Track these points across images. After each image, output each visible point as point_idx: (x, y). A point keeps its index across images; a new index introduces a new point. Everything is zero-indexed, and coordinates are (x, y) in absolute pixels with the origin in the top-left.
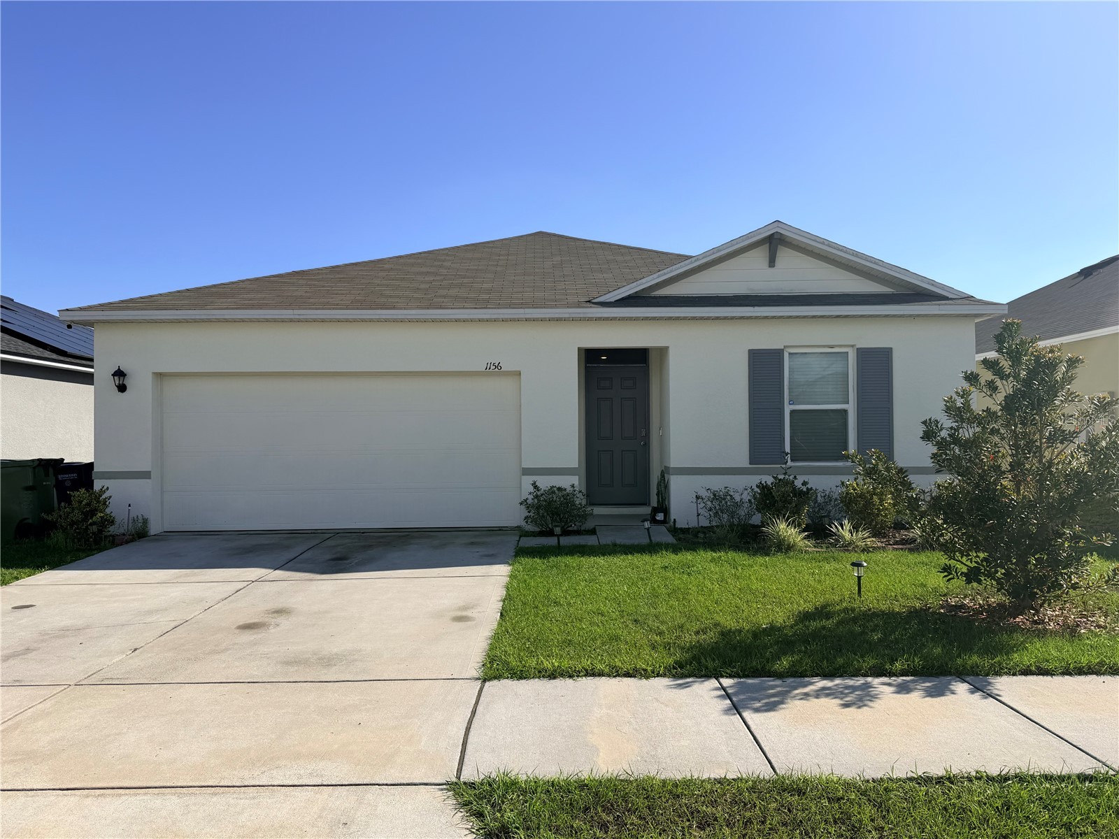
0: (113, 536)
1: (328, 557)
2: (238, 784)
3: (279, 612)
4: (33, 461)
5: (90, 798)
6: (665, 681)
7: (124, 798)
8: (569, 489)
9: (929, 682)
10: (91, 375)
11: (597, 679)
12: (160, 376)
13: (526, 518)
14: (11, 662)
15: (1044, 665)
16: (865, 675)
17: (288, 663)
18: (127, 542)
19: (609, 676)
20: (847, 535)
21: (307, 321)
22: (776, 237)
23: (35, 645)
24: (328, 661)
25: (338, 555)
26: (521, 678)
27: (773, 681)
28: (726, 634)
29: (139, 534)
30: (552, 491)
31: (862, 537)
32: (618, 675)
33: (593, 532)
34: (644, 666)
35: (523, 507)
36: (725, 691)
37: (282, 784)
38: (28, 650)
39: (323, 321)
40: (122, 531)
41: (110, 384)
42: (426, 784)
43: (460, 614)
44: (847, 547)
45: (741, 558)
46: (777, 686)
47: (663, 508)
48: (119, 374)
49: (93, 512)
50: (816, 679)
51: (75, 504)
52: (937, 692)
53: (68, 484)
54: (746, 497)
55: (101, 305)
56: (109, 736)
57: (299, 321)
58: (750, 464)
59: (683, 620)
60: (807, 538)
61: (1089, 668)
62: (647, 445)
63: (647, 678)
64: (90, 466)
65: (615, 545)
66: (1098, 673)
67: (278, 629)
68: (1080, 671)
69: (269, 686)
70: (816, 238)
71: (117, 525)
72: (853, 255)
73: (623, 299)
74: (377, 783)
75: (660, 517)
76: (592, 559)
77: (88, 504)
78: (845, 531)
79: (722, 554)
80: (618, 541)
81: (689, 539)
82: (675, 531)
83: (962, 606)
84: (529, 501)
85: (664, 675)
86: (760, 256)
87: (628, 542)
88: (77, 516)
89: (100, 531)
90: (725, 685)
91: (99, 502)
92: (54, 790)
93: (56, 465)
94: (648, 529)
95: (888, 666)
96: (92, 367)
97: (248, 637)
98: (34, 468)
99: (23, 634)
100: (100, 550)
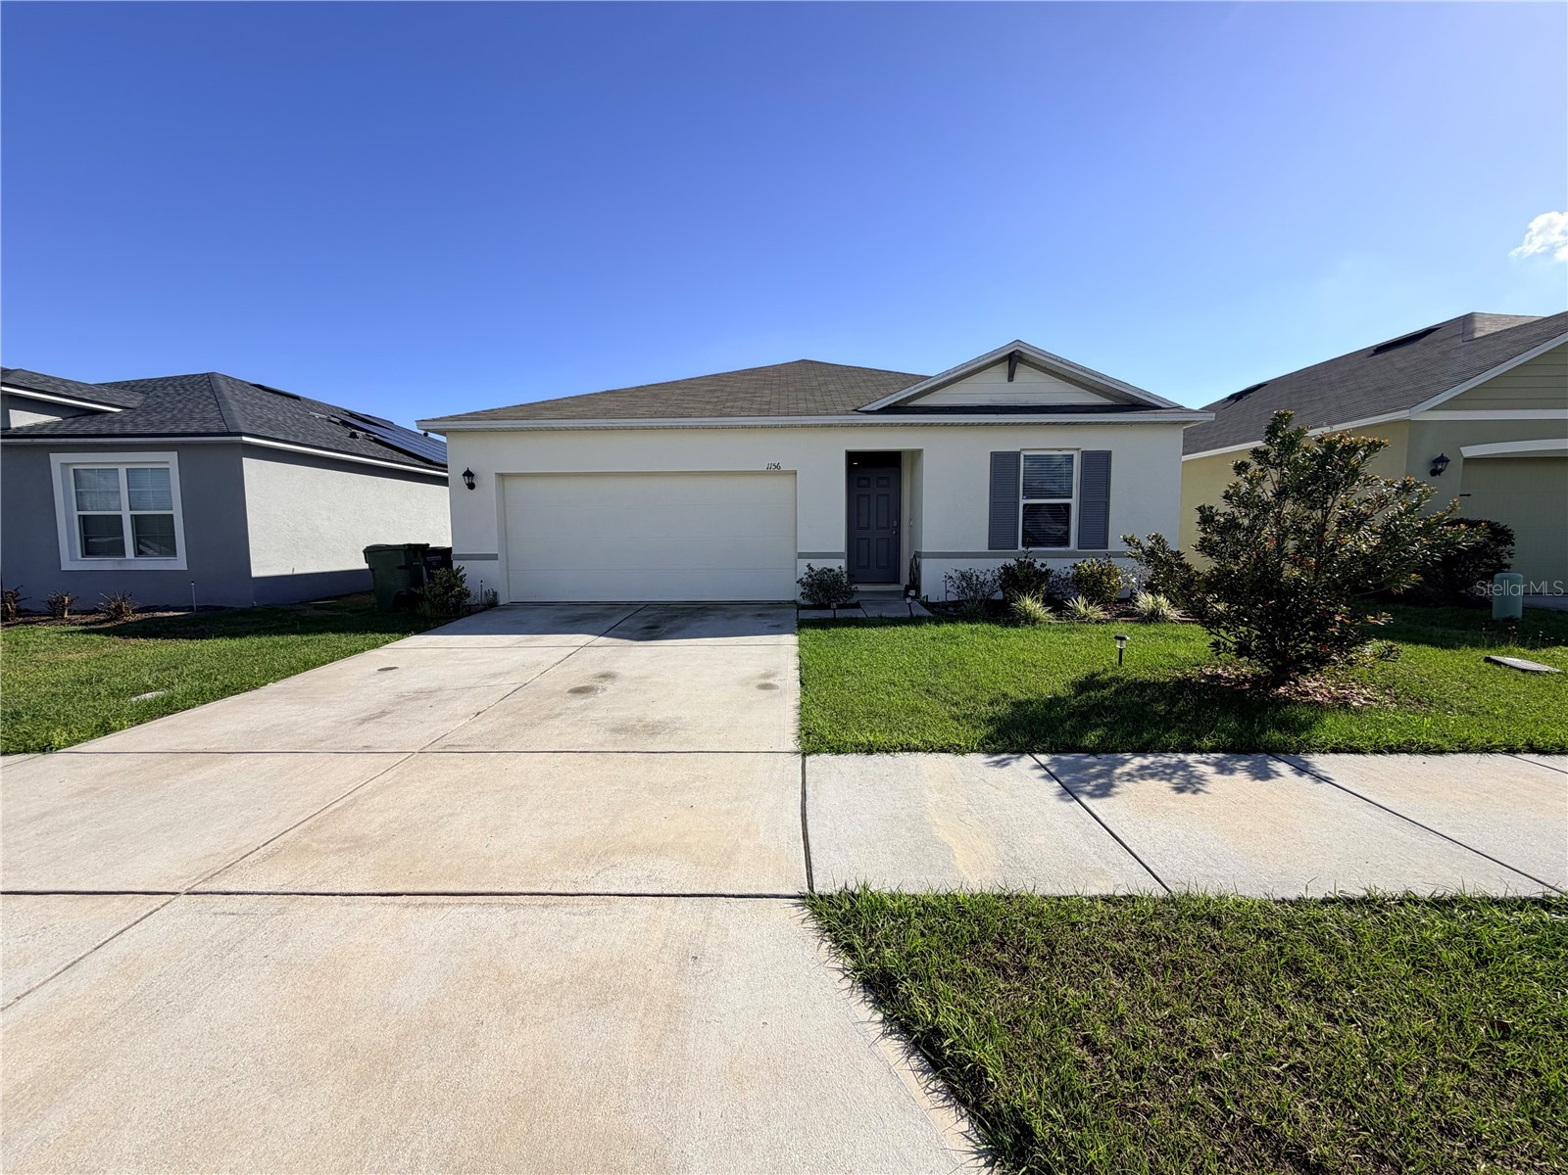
0: (469, 606)
1: (642, 625)
2: (571, 891)
3: (605, 676)
4: (404, 545)
5: (410, 909)
6: (979, 759)
7: (447, 909)
8: (837, 570)
9: (1246, 760)
10: (446, 479)
11: (914, 754)
12: (502, 476)
13: (802, 593)
14: (366, 726)
15: (1354, 744)
16: (1175, 751)
17: (616, 731)
18: (480, 611)
19: (925, 751)
20: (1082, 609)
21: (619, 429)
22: (1016, 354)
23: (391, 708)
24: (653, 729)
25: (650, 624)
26: (839, 752)
27: (1087, 757)
28: (1018, 705)
29: (491, 604)
30: (823, 572)
31: (1097, 612)
32: (934, 751)
33: (857, 606)
34: (957, 742)
35: (799, 584)
36: (1046, 769)
37: (619, 892)
38: (384, 713)
39: (632, 428)
40: (476, 602)
41: (463, 482)
42: (777, 896)
43: (763, 681)
44: (1084, 619)
45: (997, 629)
46: (1093, 765)
47: (915, 583)
48: (468, 474)
49: (452, 588)
50: (1128, 756)
51: (438, 581)
52: (1263, 774)
53: (434, 564)
54: (989, 577)
55: (451, 417)
56: (441, 818)
57: (612, 429)
58: (989, 549)
59: (973, 692)
60: (1050, 611)
61: (1399, 747)
62: (898, 534)
63: (963, 754)
64: (449, 550)
65: (881, 617)
66: (1409, 752)
67: (605, 693)
68: (1391, 750)
69: (599, 756)
70: (1050, 356)
71: (472, 597)
72: (1081, 370)
73: (884, 408)
74: (723, 893)
75: (912, 593)
76: (866, 630)
77: (448, 581)
78: (1080, 604)
79: (979, 625)
80: (884, 614)
81: (944, 613)
82: (928, 605)
83: (1219, 676)
84: (804, 580)
85: (978, 751)
86: (1001, 372)
87: (893, 615)
88: (439, 590)
89: (458, 603)
90: (1043, 763)
91: (456, 578)
92: (373, 895)
93: (423, 549)
94: (909, 604)
95: (1196, 742)
96: (447, 472)
97: (579, 702)
98: (405, 551)
99: (382, 696)
100: (459, 618)
